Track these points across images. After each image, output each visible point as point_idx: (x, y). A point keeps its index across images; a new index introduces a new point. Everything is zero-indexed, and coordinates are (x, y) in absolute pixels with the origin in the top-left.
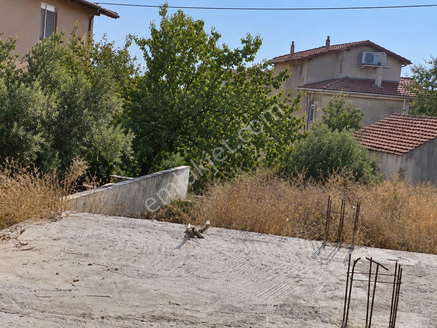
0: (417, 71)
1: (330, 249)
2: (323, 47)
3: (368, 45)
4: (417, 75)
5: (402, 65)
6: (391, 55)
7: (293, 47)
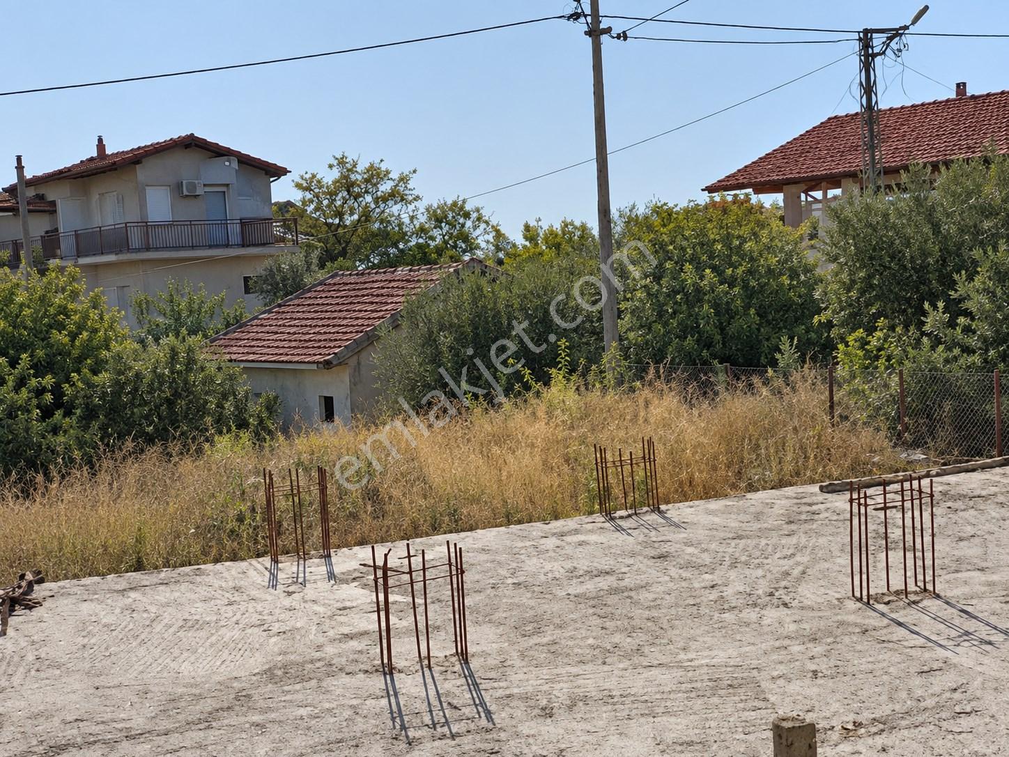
0: (308, 189)
1: (288, 567)
2: (92, 159)
3: (191, 144)
4: (308, 196)
5: (272, 179)
6: (247, 162)
7: (20, 168)
